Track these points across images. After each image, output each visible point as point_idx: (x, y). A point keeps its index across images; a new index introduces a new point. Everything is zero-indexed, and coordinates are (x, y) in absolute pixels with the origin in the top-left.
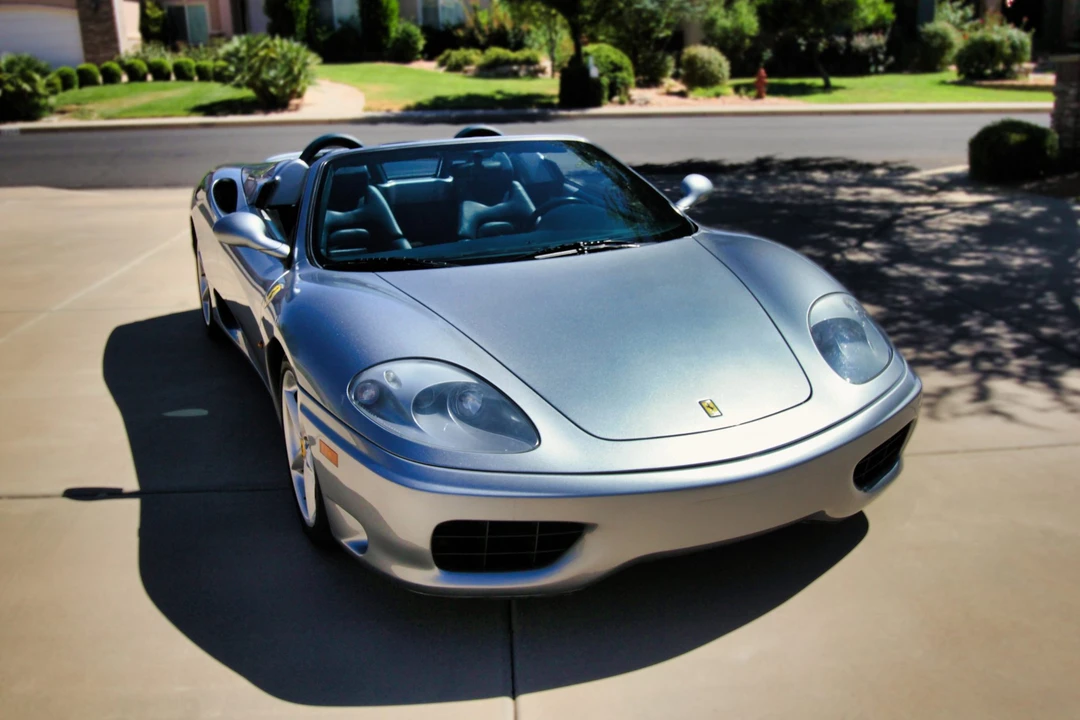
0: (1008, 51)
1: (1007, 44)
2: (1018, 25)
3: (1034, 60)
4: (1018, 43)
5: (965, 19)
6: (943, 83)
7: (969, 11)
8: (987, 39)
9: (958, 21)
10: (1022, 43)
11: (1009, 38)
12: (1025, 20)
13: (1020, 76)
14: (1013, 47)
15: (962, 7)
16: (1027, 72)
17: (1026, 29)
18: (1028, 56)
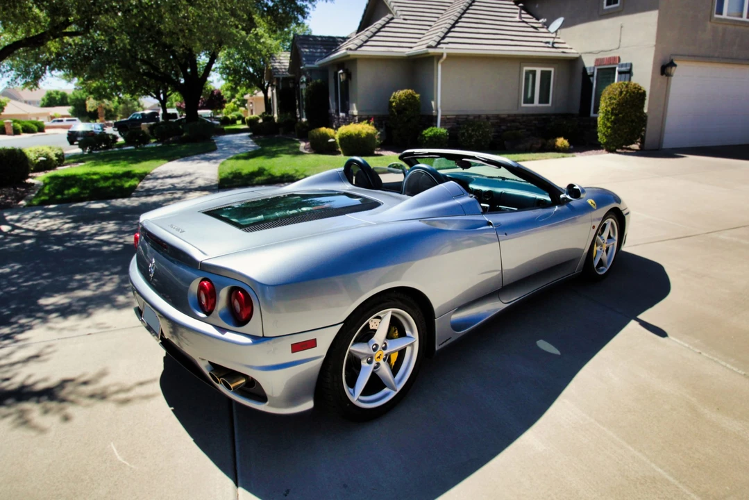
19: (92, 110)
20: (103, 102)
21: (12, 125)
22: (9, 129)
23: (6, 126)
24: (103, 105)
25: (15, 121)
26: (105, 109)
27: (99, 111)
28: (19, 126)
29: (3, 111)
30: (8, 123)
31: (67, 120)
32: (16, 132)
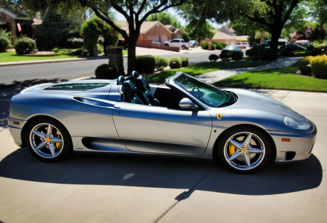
0: (31, 45)
1: (30, 43)
2: (31, 37)
3: (37, 48)
4: (33, 43)
5: (9, 35)
6: (12, 55)
7: (10, 33)
8: (25, 42)
9: (8, 36)
10: (34, 43)
11: (31, 41)
12: (33, 36)
13: (36, 52)
14: (32, 44)
15: (6, 32)
16: (37, 51)
17: (34, 39)
18: (36, 47)
19: (258, 38)
20: (264, 34)
21: (211, 45)
22: (210, 47)
23: (209, 46)
24: (264, 35)
25: (213, 43)
26: (265, 37)
27: (261, 39)
28: (215, 46)
29: (212, 38)
30: (210, 44)
31: (243, 44)
32: (213, 49)
